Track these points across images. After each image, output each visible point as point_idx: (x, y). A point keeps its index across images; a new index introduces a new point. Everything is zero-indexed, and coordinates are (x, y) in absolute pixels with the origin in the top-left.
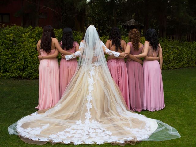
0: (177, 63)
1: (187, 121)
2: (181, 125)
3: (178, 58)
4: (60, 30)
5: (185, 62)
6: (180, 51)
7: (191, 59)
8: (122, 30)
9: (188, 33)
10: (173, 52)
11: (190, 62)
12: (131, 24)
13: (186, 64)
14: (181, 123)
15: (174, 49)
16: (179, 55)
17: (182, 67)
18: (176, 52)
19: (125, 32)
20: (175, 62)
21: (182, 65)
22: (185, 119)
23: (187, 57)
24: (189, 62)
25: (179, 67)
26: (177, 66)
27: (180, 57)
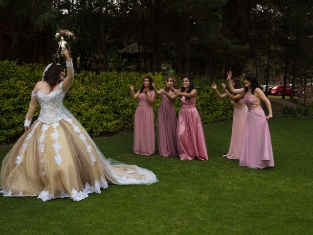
0: (207, 114)
1: (213, 214)
2: (201, 221)
3: (209, 105)
4: (6, 62)
5: (220, 113)
6: (212, 94)
7: (229, 107)
8: (118, 61)
9: (226, 65)
10: (200, 96)
11: (228, 111)
12: (134, 50)
13: (221, 115)
14: (202, 219)
15: (202, 92)
16: (210, 102)
17: (216, 121)
18: (205, 96)
19: (123, 64)
20: (203, 113)
21: (216, 118)
22: (210, 211)
23: (224, 104)
24: (226, 112)
25: (211, 120)
26: (208, 118)
27: (211, 104)
